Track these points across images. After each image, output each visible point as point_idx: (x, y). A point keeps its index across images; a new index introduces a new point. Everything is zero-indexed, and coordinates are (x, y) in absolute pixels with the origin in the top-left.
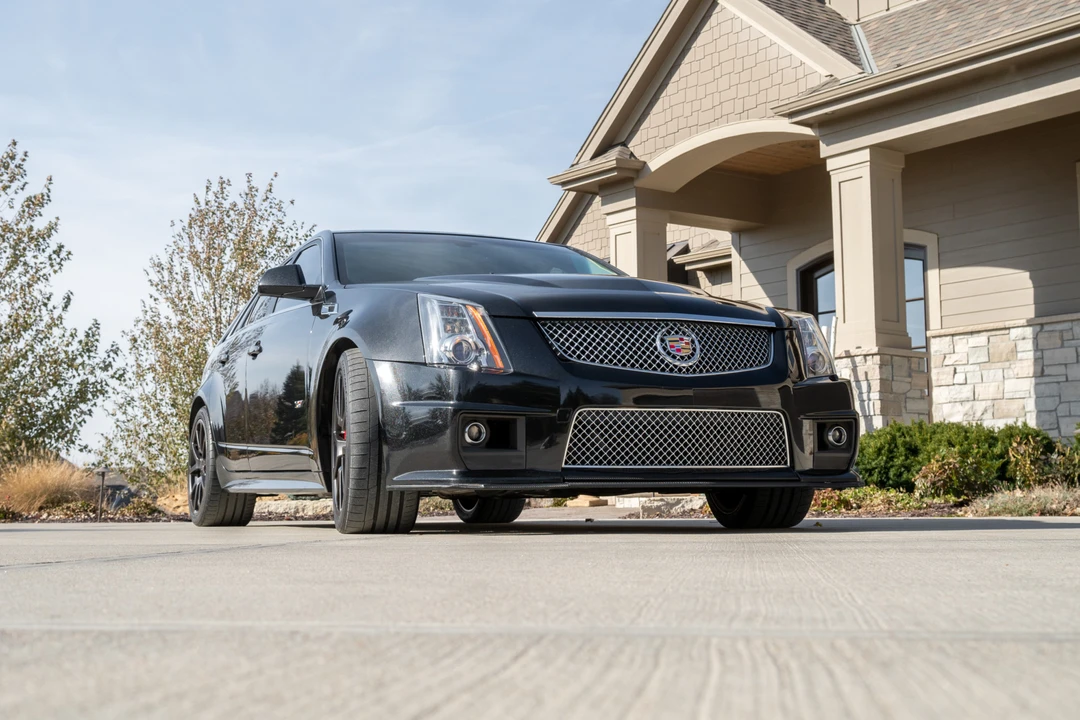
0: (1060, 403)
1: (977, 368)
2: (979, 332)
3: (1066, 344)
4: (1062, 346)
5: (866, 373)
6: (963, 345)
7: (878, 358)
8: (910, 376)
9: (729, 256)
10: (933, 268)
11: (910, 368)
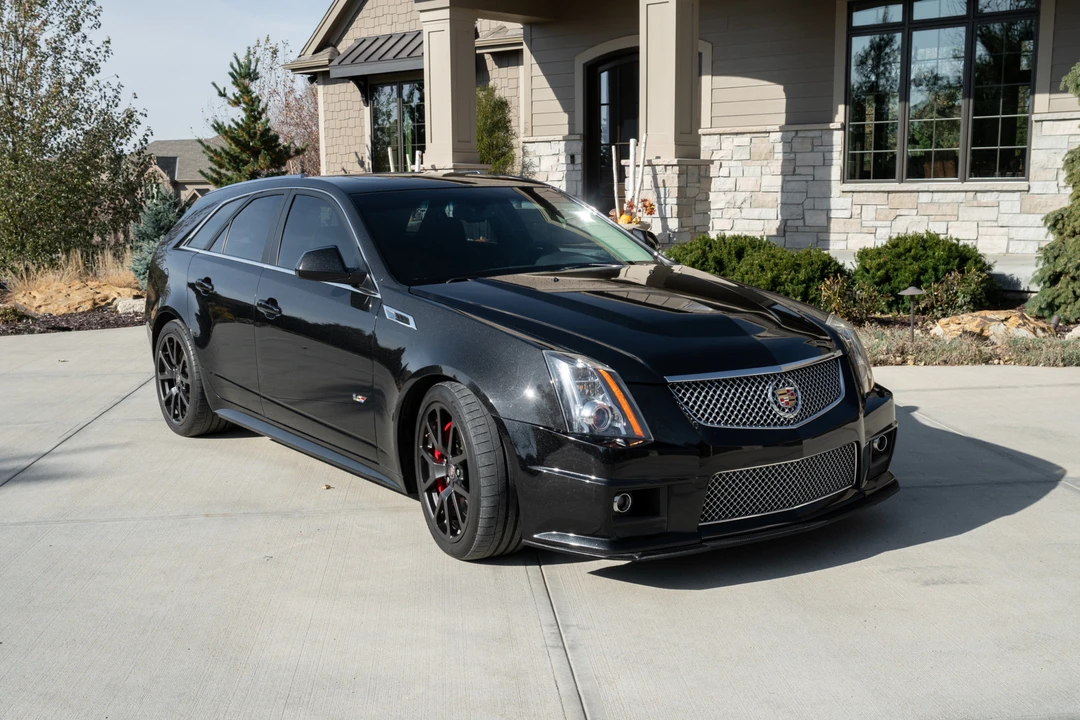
0: (807, 198)
1: (739, 163)
2: (744, 133)
3: (816, 149)
4: (812, 151)
5: (664, 181)
6: (729, 143)
7: (677, 168)
8: (699, 182)
9: (521, 44)
10: (707, 74)
11: (699, 174)
